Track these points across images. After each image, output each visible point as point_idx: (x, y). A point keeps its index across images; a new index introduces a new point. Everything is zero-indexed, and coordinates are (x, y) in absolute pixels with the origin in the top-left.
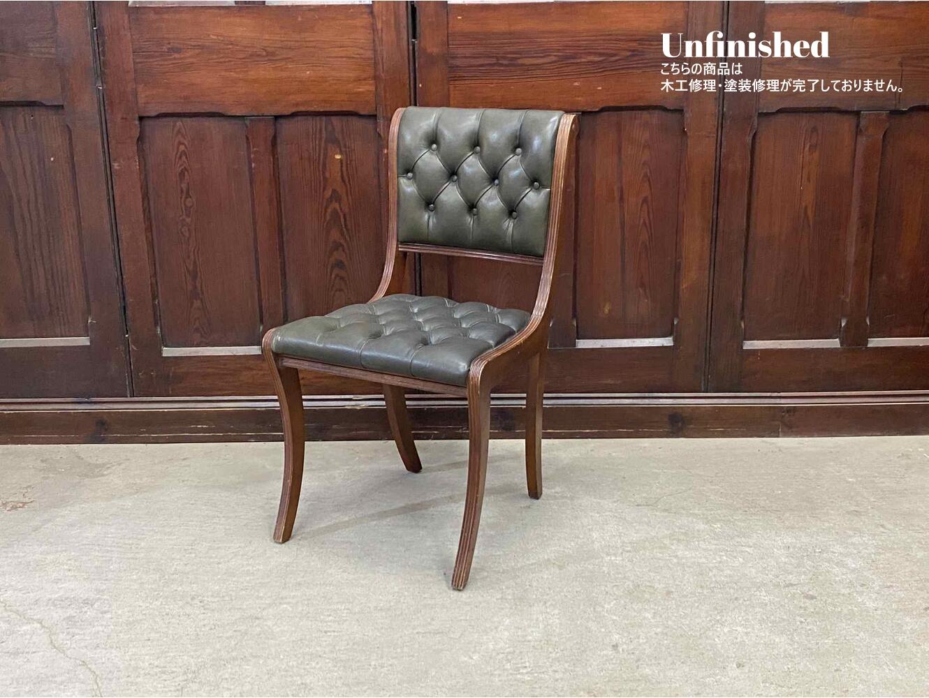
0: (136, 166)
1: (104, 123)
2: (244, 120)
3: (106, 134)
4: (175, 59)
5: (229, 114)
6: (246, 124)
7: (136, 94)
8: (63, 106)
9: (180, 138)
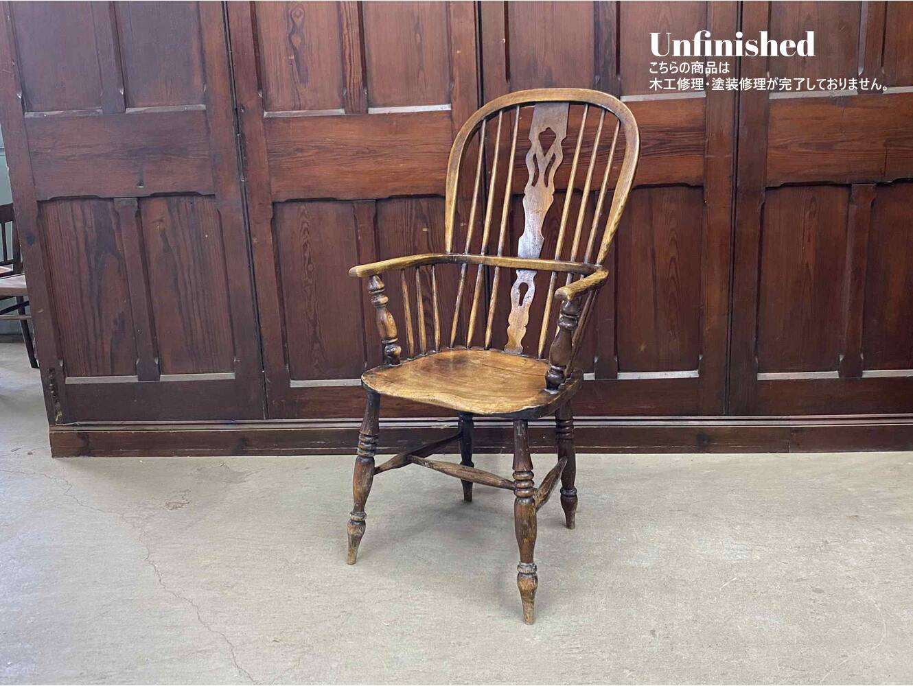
0: (270, 241)
1: (246, 207)
2: (353, 203)
3: (247, 216)
4: (298, 157)
5: (341, 199)
6: (354, 207)
7: (269, 184)
8: (214, 195)
9: (304, 218)
